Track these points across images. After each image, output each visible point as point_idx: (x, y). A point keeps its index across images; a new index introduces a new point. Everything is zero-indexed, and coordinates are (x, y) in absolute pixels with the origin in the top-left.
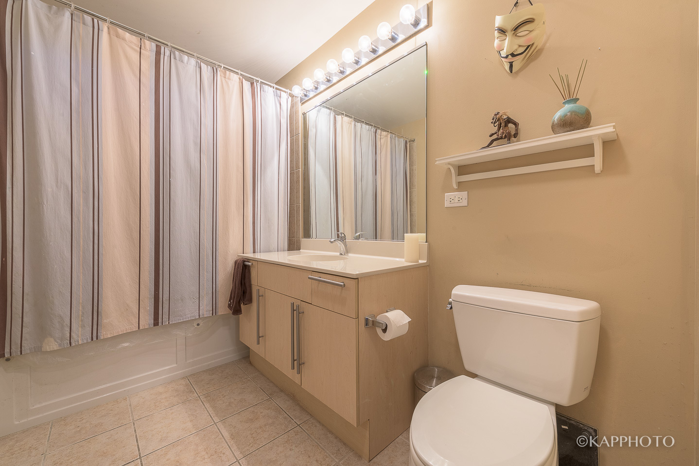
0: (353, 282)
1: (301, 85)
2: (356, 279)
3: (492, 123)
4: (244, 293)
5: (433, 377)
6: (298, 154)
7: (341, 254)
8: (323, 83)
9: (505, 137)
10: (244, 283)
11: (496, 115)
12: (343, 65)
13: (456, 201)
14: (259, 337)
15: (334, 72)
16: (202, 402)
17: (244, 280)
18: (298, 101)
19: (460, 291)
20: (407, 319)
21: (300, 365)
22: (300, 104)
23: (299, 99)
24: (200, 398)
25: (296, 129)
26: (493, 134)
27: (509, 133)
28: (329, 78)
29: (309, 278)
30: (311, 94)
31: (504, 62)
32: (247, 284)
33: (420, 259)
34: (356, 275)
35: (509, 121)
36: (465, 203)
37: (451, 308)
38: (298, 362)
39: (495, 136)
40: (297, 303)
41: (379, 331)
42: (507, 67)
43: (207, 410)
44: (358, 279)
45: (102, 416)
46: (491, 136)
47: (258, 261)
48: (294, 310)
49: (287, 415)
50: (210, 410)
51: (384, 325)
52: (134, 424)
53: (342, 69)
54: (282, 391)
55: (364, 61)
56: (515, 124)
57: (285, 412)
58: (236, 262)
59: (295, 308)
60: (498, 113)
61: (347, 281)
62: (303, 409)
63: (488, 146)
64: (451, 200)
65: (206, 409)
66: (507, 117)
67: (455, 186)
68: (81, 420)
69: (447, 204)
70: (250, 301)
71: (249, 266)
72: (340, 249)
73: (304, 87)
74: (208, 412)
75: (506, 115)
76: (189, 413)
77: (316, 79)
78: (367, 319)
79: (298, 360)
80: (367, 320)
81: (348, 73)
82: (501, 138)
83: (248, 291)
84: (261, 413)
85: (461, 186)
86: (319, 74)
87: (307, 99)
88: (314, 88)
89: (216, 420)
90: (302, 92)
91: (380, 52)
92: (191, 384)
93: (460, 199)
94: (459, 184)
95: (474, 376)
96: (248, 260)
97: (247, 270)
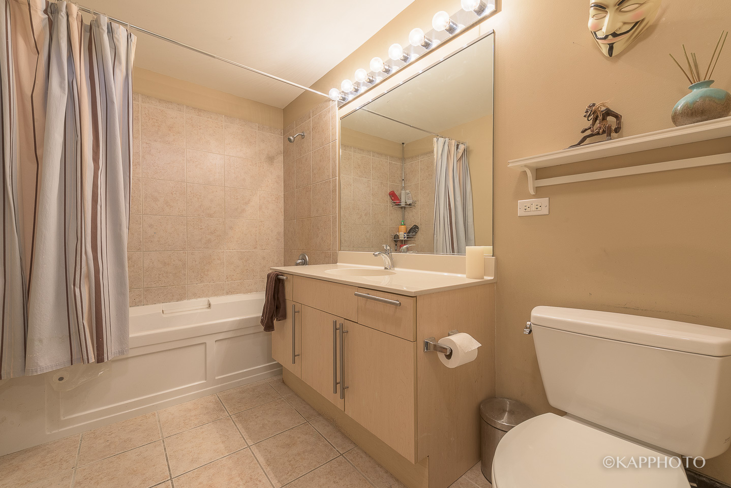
0: (411, 301)
1: (338, 88)
2: (414, 297)
3: (585, 116)
4: (277, 308)
5: (504, 411)
6: (335, 162)
7: (386, 268)
8: (364, 84)
9: (604, 132)
10: (278, 298)
11: (590, 107)
12: (389, 62)
13: (533, 208)
14: (295, 356)
15: (377, 72)
16: (234, 423)
17: (277, 295)
18: (335, 105)
19: (540, 313)
20: (475, 345)
21: (344, 389)
22: (337, 108)
23: (337, 102)
24: (231, 418)
25: (333, 135)
26: (586, 130)
27: (609, 128)
28: (371, 78)
29: (356, 295)
30: (350, 97)
31: (601, 45)
32: (281, 299)
33: (485, 275)
34: (415, 292)
35: (608, 113)
36: (545, 211)
37: (531, 331)
38: (341, 385)
39: (588, 132)
40: (340, 321)
41: (441, 357)
42: (605, 50)
43: (239, 432)
44: (416, 297)
45: (131, 431)
46: (583, 132)
47: (292, 275)
48: (336, 329)
49: (328, 442)
50: (242, 431)
51: (448, 350)
52: (163, 441)
53: (387, 68)
54: (320, 415)
55: (413, 57)
56: (617, 117)
57: (325, 439)
58: (269, 276)
59: (338, 326)
60: (594, 105)
61: (402, 299)
62: (346, 436)
63: (579, 144)
64: (527, 208)
65: (238, 430)
66: (605, 108)
67: (532, 192)
68: (110, 434)
69: (520, 213)
70: (284, 317)
71: (283, 280)
72: (386, 263)
73: (343, 90)
74: (240, 433)
75: (604, 106)
76: (221, 433)
77: (356, 80)
78: (427, 342)
79: (341, 383)
80: (427, 344)
81: (393, 71)
82: (598, 134)
83: (282, 306)
84: (299, 438)
85: (539, 192)
86: (361, 75)
87: (345, 102)
88: (354, 90)
89: (250, 442)
90: (340, 96)
91: (434, 46)
92: (221, 402)
93: (538, 207)
94: (537, 189)
95: (562, 413)
96: (282, 274)
97: (281, 285)
